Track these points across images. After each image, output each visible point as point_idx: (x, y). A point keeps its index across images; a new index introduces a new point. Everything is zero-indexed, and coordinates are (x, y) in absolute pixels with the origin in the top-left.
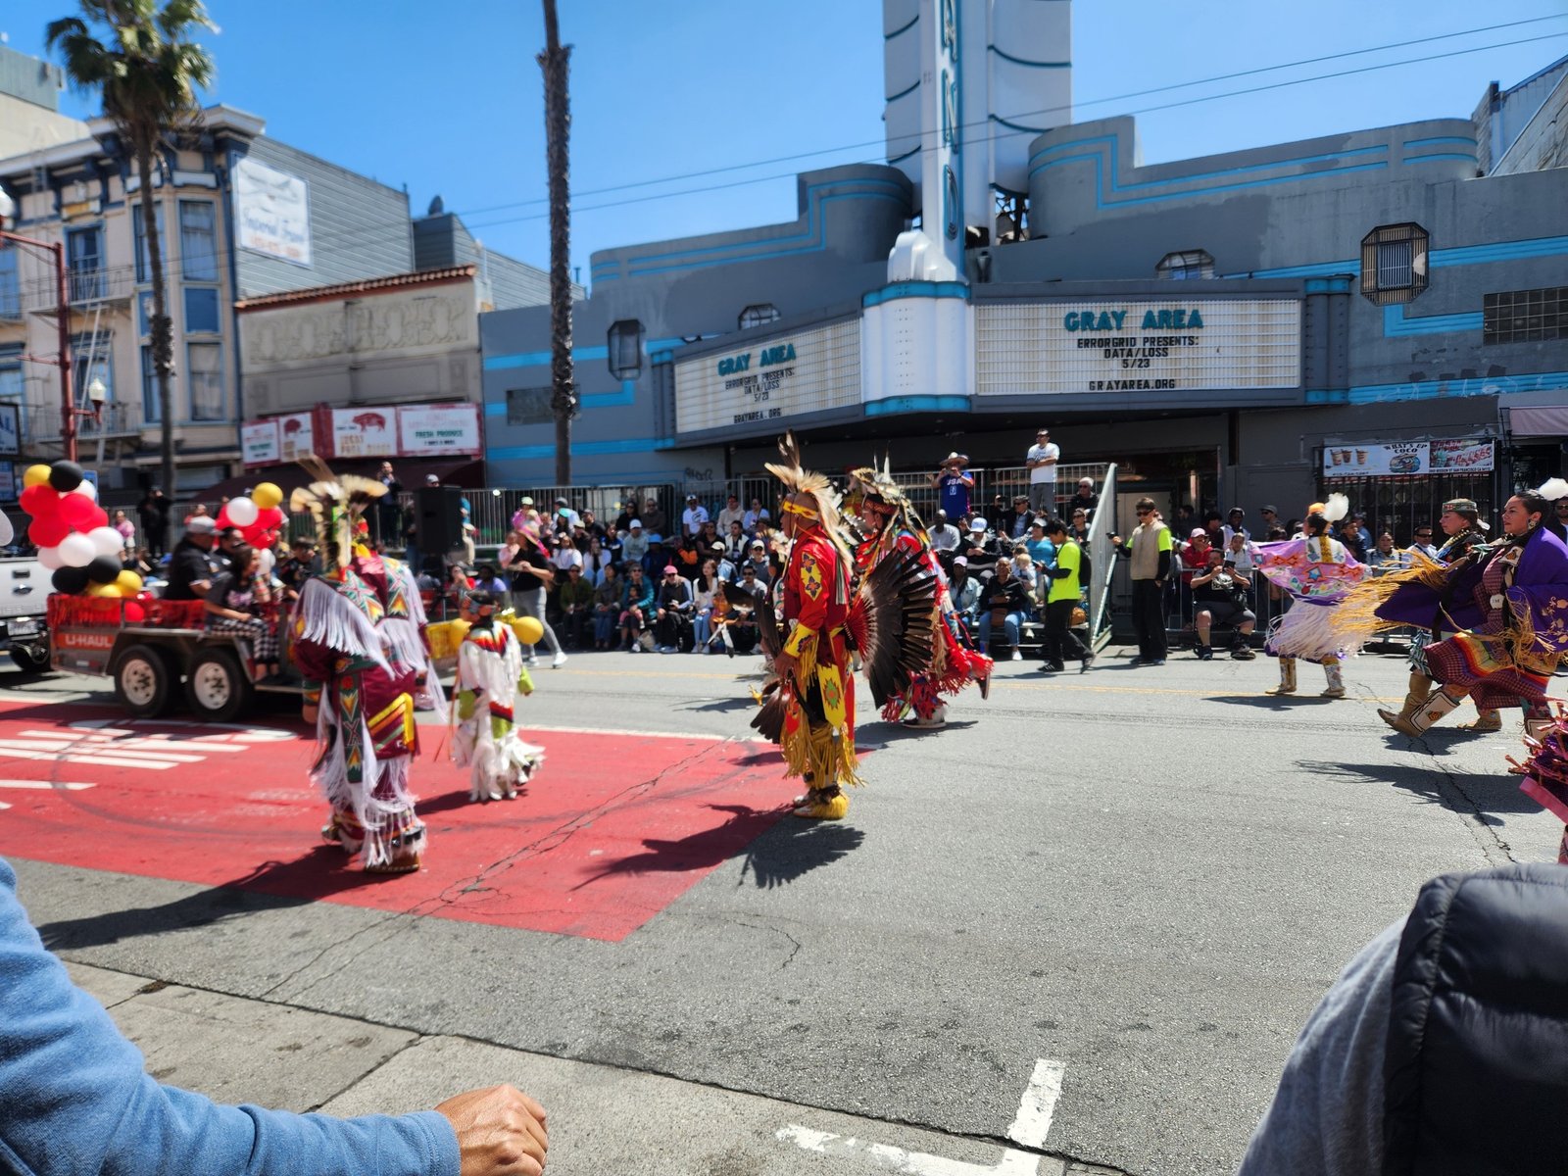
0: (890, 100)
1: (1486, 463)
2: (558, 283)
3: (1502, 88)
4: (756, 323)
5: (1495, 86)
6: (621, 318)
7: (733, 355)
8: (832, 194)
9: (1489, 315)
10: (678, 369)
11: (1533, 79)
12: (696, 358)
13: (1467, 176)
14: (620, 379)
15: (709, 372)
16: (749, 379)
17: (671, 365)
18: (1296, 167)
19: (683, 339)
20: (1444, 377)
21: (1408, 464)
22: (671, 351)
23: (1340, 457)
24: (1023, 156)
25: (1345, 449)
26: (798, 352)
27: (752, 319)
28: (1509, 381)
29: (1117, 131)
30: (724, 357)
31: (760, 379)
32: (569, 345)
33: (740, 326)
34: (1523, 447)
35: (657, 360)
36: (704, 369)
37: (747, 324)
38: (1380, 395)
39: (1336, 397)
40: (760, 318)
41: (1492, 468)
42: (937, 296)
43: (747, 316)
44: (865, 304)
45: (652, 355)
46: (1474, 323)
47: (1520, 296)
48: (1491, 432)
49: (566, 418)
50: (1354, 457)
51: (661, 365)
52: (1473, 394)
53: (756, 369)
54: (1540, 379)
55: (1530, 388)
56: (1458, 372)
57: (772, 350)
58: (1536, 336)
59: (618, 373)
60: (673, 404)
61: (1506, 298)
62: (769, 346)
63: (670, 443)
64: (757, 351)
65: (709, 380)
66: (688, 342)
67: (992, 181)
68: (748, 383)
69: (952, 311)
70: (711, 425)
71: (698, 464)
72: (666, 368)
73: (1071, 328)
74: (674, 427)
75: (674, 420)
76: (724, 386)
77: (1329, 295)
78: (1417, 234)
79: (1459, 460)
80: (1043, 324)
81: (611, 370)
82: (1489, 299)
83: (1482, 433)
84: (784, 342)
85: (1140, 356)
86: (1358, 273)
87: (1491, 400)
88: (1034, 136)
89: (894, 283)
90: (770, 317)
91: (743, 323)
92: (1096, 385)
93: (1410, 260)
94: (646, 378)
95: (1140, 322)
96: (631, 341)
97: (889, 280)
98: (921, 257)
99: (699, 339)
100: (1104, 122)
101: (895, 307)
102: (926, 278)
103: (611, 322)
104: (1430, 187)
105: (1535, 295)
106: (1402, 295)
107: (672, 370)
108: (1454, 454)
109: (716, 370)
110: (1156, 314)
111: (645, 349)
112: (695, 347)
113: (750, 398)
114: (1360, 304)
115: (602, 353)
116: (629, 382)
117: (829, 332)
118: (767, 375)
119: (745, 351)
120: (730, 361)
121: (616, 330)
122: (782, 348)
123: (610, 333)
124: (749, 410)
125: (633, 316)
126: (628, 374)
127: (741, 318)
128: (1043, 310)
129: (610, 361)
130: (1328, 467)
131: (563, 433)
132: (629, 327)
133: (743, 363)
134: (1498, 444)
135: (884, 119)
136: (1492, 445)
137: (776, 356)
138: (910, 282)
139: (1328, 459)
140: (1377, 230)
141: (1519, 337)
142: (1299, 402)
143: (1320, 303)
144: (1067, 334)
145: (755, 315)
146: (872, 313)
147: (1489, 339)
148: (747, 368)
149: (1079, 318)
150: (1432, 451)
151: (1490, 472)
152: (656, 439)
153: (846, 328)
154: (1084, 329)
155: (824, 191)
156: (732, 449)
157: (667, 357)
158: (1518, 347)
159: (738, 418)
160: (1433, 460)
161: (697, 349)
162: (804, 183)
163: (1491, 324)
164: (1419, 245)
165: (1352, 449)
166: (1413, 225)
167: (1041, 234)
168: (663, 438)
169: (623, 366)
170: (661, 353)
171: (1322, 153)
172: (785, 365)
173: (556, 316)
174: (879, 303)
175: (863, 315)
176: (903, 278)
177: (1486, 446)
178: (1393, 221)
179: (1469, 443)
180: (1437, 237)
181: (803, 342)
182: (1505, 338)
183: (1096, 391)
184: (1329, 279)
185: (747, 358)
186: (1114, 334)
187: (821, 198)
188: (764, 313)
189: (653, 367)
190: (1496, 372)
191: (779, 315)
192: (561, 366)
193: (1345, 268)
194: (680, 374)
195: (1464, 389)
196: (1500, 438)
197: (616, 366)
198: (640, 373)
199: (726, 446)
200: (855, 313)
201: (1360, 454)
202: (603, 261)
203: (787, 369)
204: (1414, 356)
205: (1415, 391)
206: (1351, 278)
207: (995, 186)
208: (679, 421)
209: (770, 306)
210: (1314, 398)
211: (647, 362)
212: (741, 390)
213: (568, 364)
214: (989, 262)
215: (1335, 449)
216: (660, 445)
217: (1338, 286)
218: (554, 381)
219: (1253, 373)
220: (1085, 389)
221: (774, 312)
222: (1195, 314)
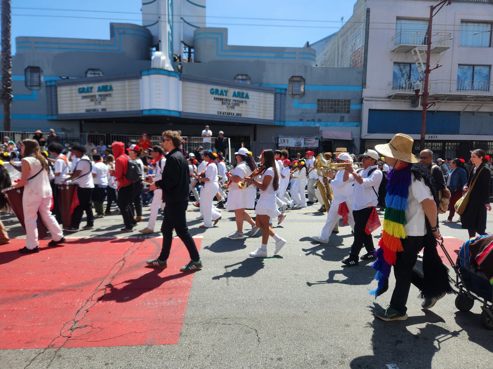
0: (143, 4)
1: (316, 145)
2: (5, 46)
3: (310, 43)
4: (93, 76)
5: (308, 43)
6: (31, 65)
7: (85, 86)
8: (124, 33)
9: (318, 105)
10: (59, 89)
11: (317, 43)
12: (69, 85)
13: (314, 66)
14: (30, 90)
15: (74, 91)
16: (92, 96)
17: (56, 87)
18: (273, 55)
19: (61, 77)
20: (308, 121)
21: (299, 144)
22: (55, 81)
23: (283, 141)
24: (192, 34)
25: (284, 139)
26: (114, 88)
27: (91, 74)
28: (322, 123)
29: (222, 33)
30: (81, 86)
31: (97, 97)
32: (10, 73)
33: (86, 76)
34: (325, 141)
35: (48, 84)
36: (72, 90)
37: (89, 75)
38: (293, 124)
39: (282, 124)
40: (95, 74)
41: (318, 146)
42: (169, 76)
43: (89, 72)
44: (142, 74)
45: (46, 82)
46: (315, 107)
47: (325, 100)
48: (318, 137)
49: (9, 103)
50: (286, 141)
51: (51, 86)
52: (314, 126)
53: (95, 92)
54: (329, 123)
55: (326, 126)
56: (311, 120)
57: (103, 87)
58: (328, 112)
59: (30, 87)
60: (57, 102)
61: (322, 100)
62: (101, 85)
63: (55, 117)
64: (96, 86)
65: (74, 95)
66: (63, 79)
67: (182, 40)
68: (93, 98)
69: (174, 81)
70: (75, 112)
71: (68, 127)
72: (53, 88)
73: (212, 93)
74: (57, 111)
75: (57, 108)
76: (80, 98)
77: (281, 94)
78: (302, 80)
79: (311, 144)
80: (204, 91)
81: (26, 85)
82: (318, 100)
83: (316, 137)
84: (108, 84)
85: (232, 105)
86: (288, 89)
87: (317, 128)
88: (195, 29)
89: (154, 69)
90: (99, 74)
91: (87, 75)
92: (219, 113)
93: (300, 87)
94: (43, 90)
95: (232, 94)
96: (36, 75)
97: (152, 67)
98: (164, 62)
99: (68, 78)
100: (219, 29)
101: (154, 77)
102: (166, 69)
103: (26, 66)
104: (306, 67)
105: (329, 101)
106: (299, 96)
107: (56, 89)
108: (310, 142)
109: (77, 91)
110: (236, 93)
111: (42, 79)
112: (67, 81)
113: (93, 103)
114: (289, 98)
115: (22, 78)
116: (35, 91)
117: (127, 83)
118: (100, 96)
119: (90, 85)
120: (84, 88)
121: (29, 70)
122: (107, 86)
123: (26, 70)
124: (92, 108)
125: (37, 65)
126: (35, 88)
127: (86, 73)
128: (204, 86)
129: (26, 82)
130: (280, 144)
131: (7, 109)
132: (35, 69)
133: (90, 90)
134: (319, 140)
135: (141, 10)
136: (318, 140)
137: (104, 89)
138: (160, 69)
139: (280, 141)
140: (293, 77)
141: (325, 112)
142: (273, 124)
143: (279, 95)
144: (211, 95)
145: (92, 72)
146: (145, 78)
147: (318, 111)
148: (91, 92)
149: (214, 91)
150: (304, 141)
151: (317, 148)
152: (48, 115)
153: (134, 82)
154: (216, 94)
155: (121, 31)
156: (83, 122)
157: (53, 83)
158: (324, 114)
159: (87, 111)
160: (305, 143)
161: (67, 82)
162: (112, 26)
163: (319, 107)
164: (302, 83)
165: (285, 139)
166: (301, 77)
167: (198, 61)
168: (52, 115)
169: (31, 85)
170: (50, 81)
171: (279, 52)
173: (4, 60)
174: (148, 75)
175: (141, 78)
176: (158, 67)
177: (317, 140)
178: (297, 75)
179: (313, 139)
180: (307, 82)
181: (116, 85)
182: (322, 112)
183: (219, 115)
184: (281, 89)
185: (92, 88)
186: (224, 97)
187: (120, 33)
188: (96, 72)
189: (47, 86)
190: (319, 120)
191: (103, 74)
192: (7, 81)
193: (285, 87)
194: (60, 91)
195: (312, 124)
196: (320, 138)
197: (29, 84)
198: (40, 89)
199: (80, 121)
200: (138, 76)
201: (288, 140)
202: (21, 41)
203: (109, 94)
204: (301, 114)
205: (301, 124)
206: (286, 90)
207: (182, 42)
208: (59, 109)
209: (99, 70)
210: (277, 123)
211: (43, 84)
212: (89, 100)
213: (10, 80)
214: (182, 67)
215: (282, 139)
216: (50, 118)
217: (283, 92)
218: (3, 87)
219: (262, 114)
220: (216, 114)
221: (101, 73)
222: (247, 94)
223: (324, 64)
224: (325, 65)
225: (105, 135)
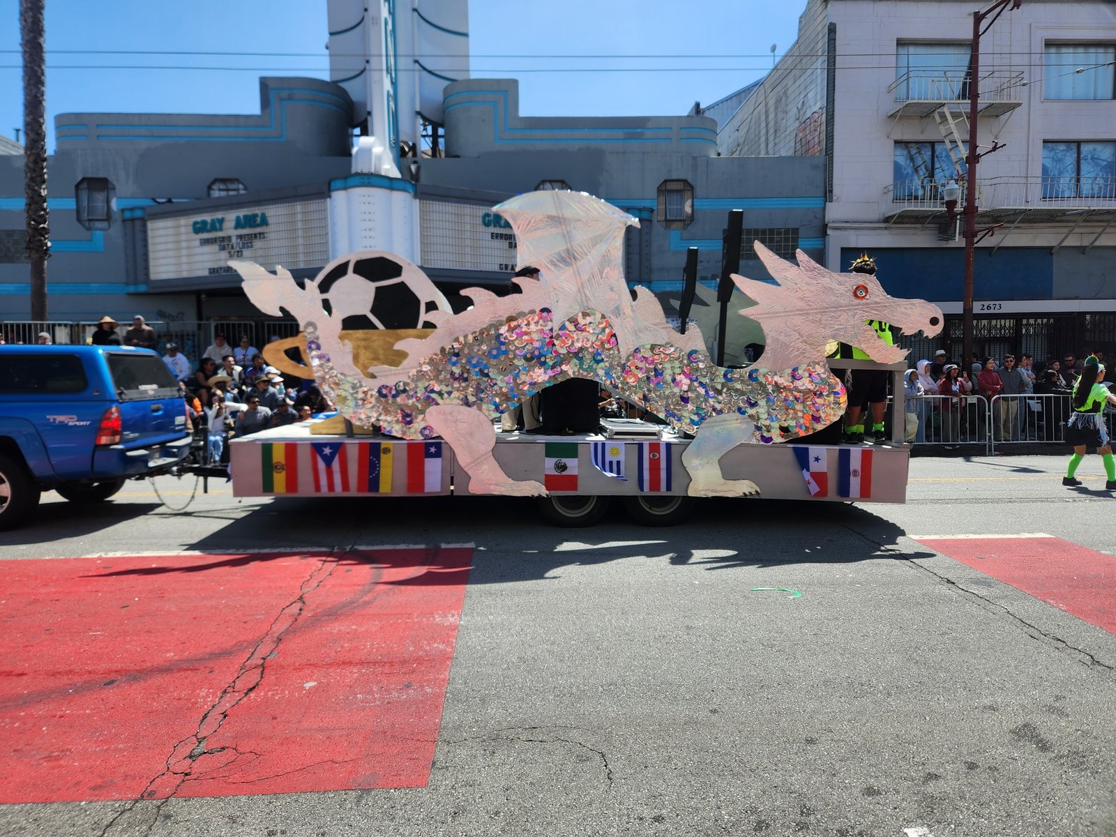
0: (331, 34)
2: (32, 135)
3: (702, 106)
4: (223, 194)
5: (698, 105)
6: (89, 175)
7: (208, 217)
8: (290, 98)
10: (150, 225)
11: (717, 104)
12: (171, 217)
13: (713, 156)
14: (89, 229)
15: (183, 230)
16: (223, 239)
17: (144, 221)
18: (620, 133)
19: (154, 200)
22: (143, 208)
24: (439, 97)
26: (270, 220)
27: (220, 190)
29: (507, 90)
30: (199, 218)
31: (234, 240)
32: (44, 193)
33: (209, 195)
35: (128, 215)
36: (178, 227)
37: (216, 194)
38: (669, 287)
40: (228, 190)
42: (392, 189)
43: (215, 187)
44: (332, 188)
45: (123, 211)
46: (717, 246)
49: (42, 259)
51: (133, 220)
53: (229, 230)
56: (710, 276)
57: (245, 217)
58: (749, 257)
59: (87, 223)
60: (146, 254)
62: (242, 213)
63: (142, 288)
64: (231, 217)
65: (183, 237)
66: (159, 203)
67: (418, 109)
68: (224, 243)
69: (402, 202)
70: (185, 275)
71: (170, 307)
72: (138, 224)
73: (487, 224)
74: (147, 274)
75: (147, 268)
76: (198, 243)
78: (687, 187)
80: (467, 219)
81: (79, 220)
84: (257, 211)
86: (655, 208)
88: (447, 83)
89: (357, 174)
90: (237, 190)
91: (212, 192)
92: (504, 266)
93: (683, 204)
94: (116, 230)
96: (100, 197)
97: (353, 170)
98: (379, 158)
99: (170, 201)
100: (498, 81)
101: (358, 193)
102: (383, 173)
103: (80, 178)
104: (695, 158)
105: (748, 232)
106: (680, 225)
107: (145, 226)
109: (191, 229)
111: (115, 204)
112: (168, 207)
113: (224, 254)
114: (657, 228)
115: (71, 204)
116: (98, 232)
117: (298, 207)
118: (240, 237)
119: (219, 215)
120: (204, 222)
121: (85, 185)
122: (255, 216)
123: (77, 186)
124: (222, 264)
125: (101, 175)
126: (98, 225)
127: (210, 188)
128: (468, 209)
129: (78, 211)
131: (38, 272)
132: (98, 184)
133: (218, 225)
135: (327, 48)
137: (250, 221)
138: (371, 175)
140: (666, 181)
144: (483, 228)
145: (222, 186)
146: (339, 197)
148: (221, 230)
149: (492, 218)
152: (127, 284)
153: (314, 205)
154: (495, 226)
155: (284, 94)
156: (203, 296)
157: (138, 214)
159: (212, 271)
161: (169, 210)
162: (266, 85)
164: (688, 194)
166: (685, 181)
167: (455, 153)
168: (136, 283)
169: (91, 218)
170: (132, 209)
171: (633, 126)
172: (258, 230)
173: (31, 165)
174: (345, 188)
175: (330, 197)
176: (366, 171)
178: (674, 177)
180: (698, 191)
181: (275, 213)
183: (504, 271)
184: (641, 210)
185: (222, 221)
187: (282, 99)
188: (231, 186)
189: (124, 221)
191: (245, 189)
192: (37, 211)
193: (648, 204)
194: (153, 230)
195: (712, 286)
197: (85, 216)
198: (109, 227)
199: (198, 293)
200: (324, 192)
202: (64, 121)
203: (260, 234)
206: (652, 211)
207: (419, 113)
208: (152, 270)
209: (237, 180)
211: (117, 217)
212: (215, 247)
213: (44, 210)
214: (418, 169)
216: (132, 289)
217: (645, 215)
218: (29, 224)
220: (496, 268)
221: (241, 186)
223: (737, 150)
224: (738, 152)
225: (253, 324)
